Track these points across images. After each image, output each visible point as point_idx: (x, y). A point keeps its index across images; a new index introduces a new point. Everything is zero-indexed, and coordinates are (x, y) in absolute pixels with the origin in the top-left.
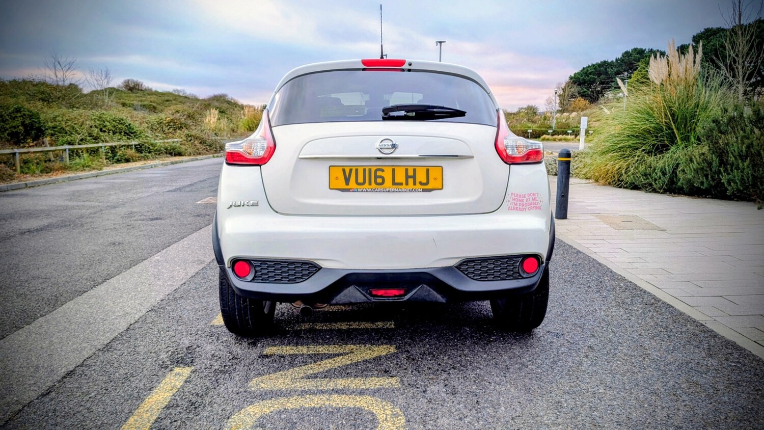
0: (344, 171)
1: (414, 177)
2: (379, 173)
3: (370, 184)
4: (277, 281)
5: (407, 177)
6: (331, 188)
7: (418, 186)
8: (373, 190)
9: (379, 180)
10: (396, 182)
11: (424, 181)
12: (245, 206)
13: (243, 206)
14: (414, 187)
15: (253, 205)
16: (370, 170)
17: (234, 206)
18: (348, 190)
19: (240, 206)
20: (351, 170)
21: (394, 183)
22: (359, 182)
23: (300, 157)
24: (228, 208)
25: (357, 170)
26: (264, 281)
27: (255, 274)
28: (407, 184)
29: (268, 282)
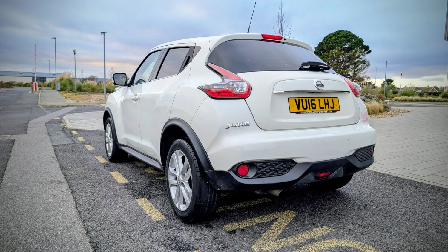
0: (296, 100)
1: (328, 104)
2: (313, 102)
3: (310, 109)
4: (271, 175)
5: (325, 104)
6: (291, 112)
7: (330, 109)
8: (312, 112)
9: (314, 106)
10: (321, 107)
11: (332, 106)
12: (240, 126)
13: (239, 126)
14: (329, 110)
15: (247, 125)
16: (308, 100)
17: (232, 127)
18: (299, 113)
19: (236, 126)
20: (299, 100)
21: (321, 108)
22: (304, 107)
23: (274, 92)
24: (226, 129)
25: (302, 100)
26: (262, 176)
27: (257, 172)
28: (326, 108)
29: (265, 176)
